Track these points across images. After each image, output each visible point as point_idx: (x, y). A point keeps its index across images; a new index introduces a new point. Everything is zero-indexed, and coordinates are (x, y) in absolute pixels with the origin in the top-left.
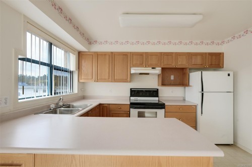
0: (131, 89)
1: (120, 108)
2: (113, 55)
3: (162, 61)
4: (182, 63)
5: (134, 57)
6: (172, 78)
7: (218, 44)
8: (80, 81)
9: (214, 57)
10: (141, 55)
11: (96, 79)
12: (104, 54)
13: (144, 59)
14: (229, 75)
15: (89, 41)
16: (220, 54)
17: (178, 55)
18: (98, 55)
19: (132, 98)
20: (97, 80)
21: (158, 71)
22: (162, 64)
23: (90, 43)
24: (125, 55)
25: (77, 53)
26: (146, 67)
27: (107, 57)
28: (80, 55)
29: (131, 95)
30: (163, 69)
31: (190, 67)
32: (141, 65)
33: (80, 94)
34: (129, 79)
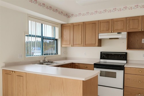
0: (101, 52)
1: (87, 67)
2: (84, 25)
3: (128, 25)
5: (102, 24)
8: (63, 46)
10: (107, 22)
11: (73, 45)
12: (78, 25)
13: (110, 25)
15: (67, 15)
18: (74, 26)
21: (124, 35)
22: (128, 28)
23: (69, 17)
24: (94, 24)
25: (60, 26)
26: (111, 32)
28: (62, 26)
32: (107, 31)
33: (63, 56)
34: (97, 44)
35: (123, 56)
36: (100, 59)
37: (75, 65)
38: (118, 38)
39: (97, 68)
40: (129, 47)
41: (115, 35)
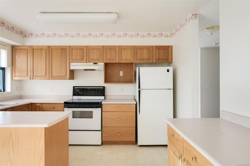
0: (74, 87)
1: (54, 108)
3: (105, 55)
4: (127, 57)
5: (74, 51)
6: (121, 73)
7: (167, 36)
8: (14, 79)
9: (162, 51)
10: (81, 48)
11: (32, 76)
13: (84, 53)
14: (168, 71)
15: (23, 34)
16: (168, 47)
17: (121, 48)
18: (33, 50)
20: (32, 78)
21: (101, 66)
22: (105, 59)
23: (25, 36)
24: (64, 51)
26: (86, 62)
27: (44, 52)
28: (14, 50)
30: (106, 65)
31: (136, 62)
32: (81, 60)
33: (16, 93)
34: (68, 76)
35: (101, 91)
36: (73, 95)
37: (36, 106)
38: (94, 70)
39: (69, 107)
40: (106, 81)
41: (90, 66)
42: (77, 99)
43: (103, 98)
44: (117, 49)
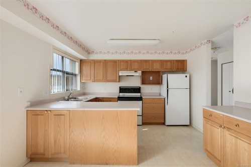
0: (120, 87)
2: (105, 62)
3: (142, 66)
4: (157, 67)
5: (122, 63)
6: (151, 78)
7: (183, 53)
8: (82, 81)
9: (180, 63)
10: (126, 61)
12: (99, 61)
13: (128, 65)
14: (186, 77)
15: (88, 51)
16: (184, 60)
17: (153, 61)
18: (95, 62)
19: (121, 94)
20: (94, 81)
22: (142, 68)
23: (89, 53)
24: (115, 62)
25: (79, 61)
26: (130, 71)
27: (102, 63)
28: (81, 62)
29: (120, 92)
30: (143, 72)
31: (163, 70)
32: (126, 69)
33: (82, 92)
34: (118, 80)
37: (99, 100)
38: (133, 76)
39: (121, 100)
41: (132, 73)
42: (122, 95)
43: (139, 94)
44: (150, 62)
